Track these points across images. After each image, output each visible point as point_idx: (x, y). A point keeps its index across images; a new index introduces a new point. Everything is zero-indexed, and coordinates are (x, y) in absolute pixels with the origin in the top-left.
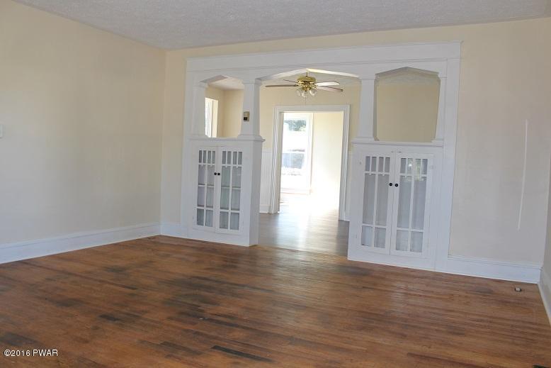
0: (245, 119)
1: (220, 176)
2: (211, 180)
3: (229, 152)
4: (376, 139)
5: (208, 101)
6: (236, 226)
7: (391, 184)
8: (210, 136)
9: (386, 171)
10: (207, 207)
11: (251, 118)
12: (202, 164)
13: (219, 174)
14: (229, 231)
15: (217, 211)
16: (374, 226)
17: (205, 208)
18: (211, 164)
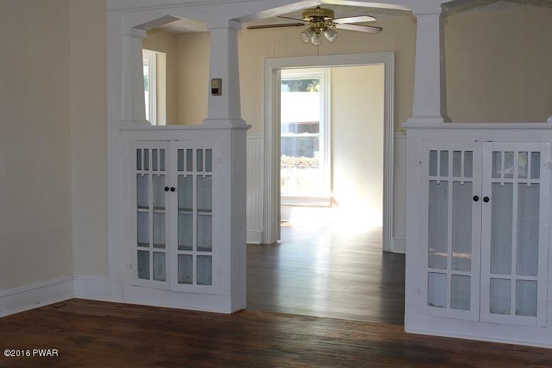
0: (215, 91)
1: (176, 193)
2: (159, 198)
3: (190, 151)
4: (447, 120)
5: (148, 56)
6: (206, 280)
7: (476, 199)
8: (154, 124)
9: (466, 176)
10: (155, 246)
11: (225, 89)
12: (143, 172)
13: (173, 189)
14: (194, 287)
15: (172, 253)
16: (449, 271)
17: (151, 249)
18: (159, 173)
